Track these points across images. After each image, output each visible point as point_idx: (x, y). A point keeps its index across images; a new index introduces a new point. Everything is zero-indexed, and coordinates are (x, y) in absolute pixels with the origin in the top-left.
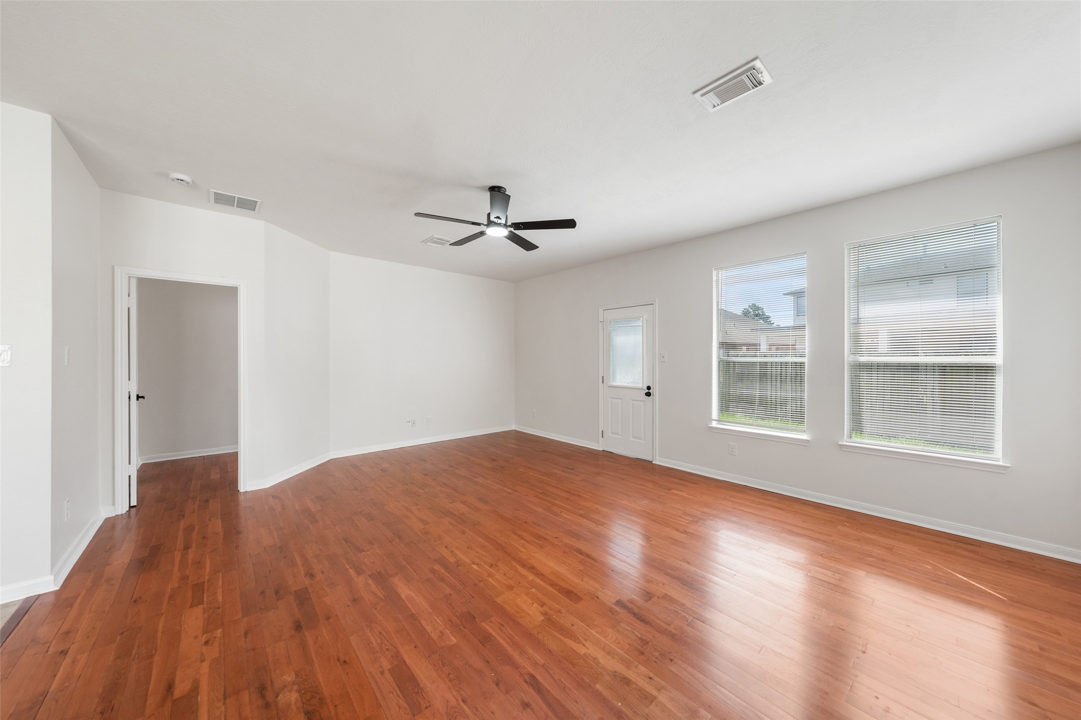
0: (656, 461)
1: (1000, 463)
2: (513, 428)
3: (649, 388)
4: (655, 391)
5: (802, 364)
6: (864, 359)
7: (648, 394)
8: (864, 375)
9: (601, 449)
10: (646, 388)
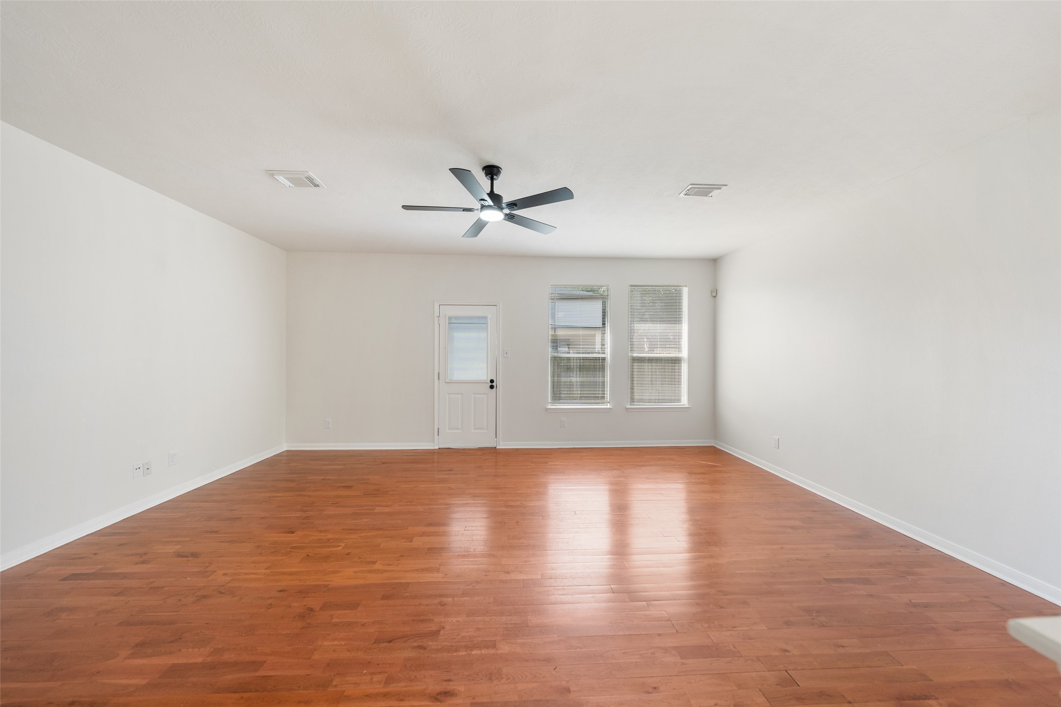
0: (499, 446)
1: (687, 406)
2: (285, 449)
3: (492, 381)
4: (499, 383)
5: (604, 359)
6: (635, 355)
7: (492, 387)
8: (636, 365)
9: (437, 448)
10: (489, 382)
